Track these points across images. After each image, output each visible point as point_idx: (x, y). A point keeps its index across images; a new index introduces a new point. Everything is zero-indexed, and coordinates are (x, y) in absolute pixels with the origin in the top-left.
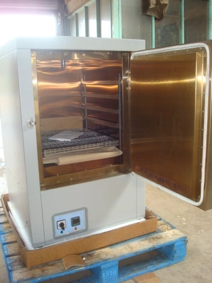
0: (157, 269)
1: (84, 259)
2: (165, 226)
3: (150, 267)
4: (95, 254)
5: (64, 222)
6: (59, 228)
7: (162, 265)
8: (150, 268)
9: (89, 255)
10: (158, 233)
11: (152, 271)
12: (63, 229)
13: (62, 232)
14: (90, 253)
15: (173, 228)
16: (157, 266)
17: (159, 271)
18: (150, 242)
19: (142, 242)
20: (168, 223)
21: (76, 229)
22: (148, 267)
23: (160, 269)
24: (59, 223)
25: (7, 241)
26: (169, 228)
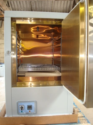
2: (84, 121)
5: (23, 106)
6: (20, 109)
10: (78, 123)
15: (88, 122)
21: (30, 111)
26: (86, 122)
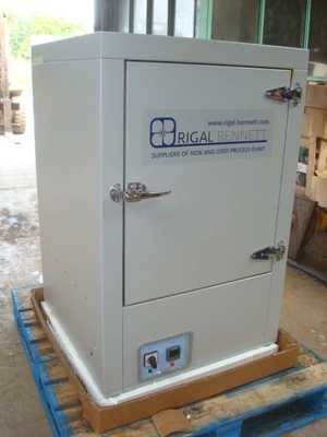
0: (296, 428)
1: (189, 417)
2: (307, 357)
3: (286, 424)
4: (205, 408)
5: (155, 355)
7: (303, 421)
8: (286, 426)
9: (195, 409)
10: (297, 369)
11: (288, 432)
12: (154, 366)
13: (150, 371)
14: (196, 406)
15: (320, 360)
16: (296, 424)
17: (298, 431)
18: (288, 386)
19: (277, 387)
20: (310, 351)
21: (172, 365)
22: (283, 425)
23: (300, 427)
24: (147, 357)
25: (53, 378)
